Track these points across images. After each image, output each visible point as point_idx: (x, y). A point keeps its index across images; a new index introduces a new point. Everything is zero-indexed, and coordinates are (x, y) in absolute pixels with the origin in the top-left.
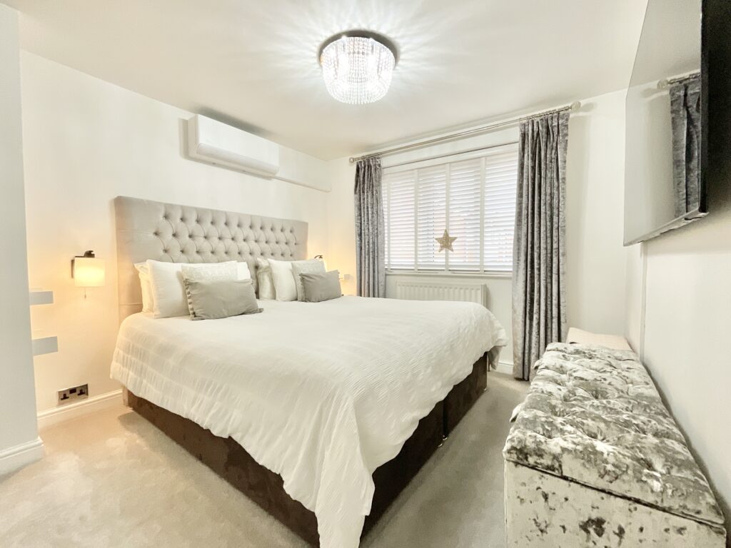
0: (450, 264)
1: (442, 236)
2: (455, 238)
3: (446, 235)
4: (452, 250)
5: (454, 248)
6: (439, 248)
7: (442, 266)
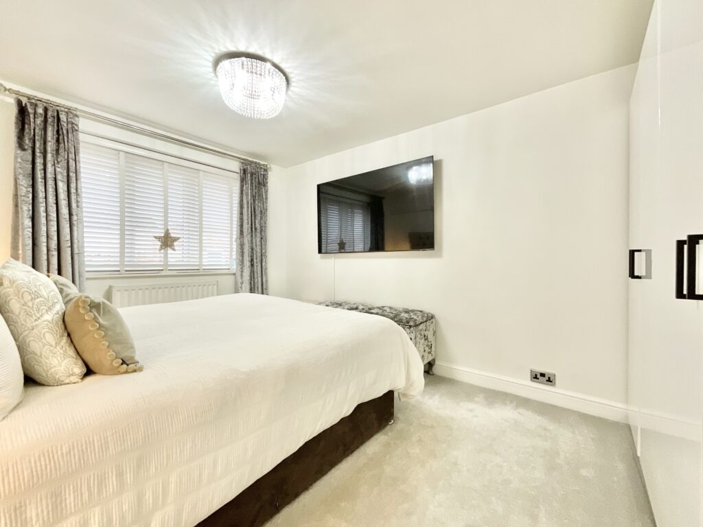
0: (169, 263)
1: (162, 235)
2: (179, 238)
3: (167, 235)
4: (174, 250)
5: (176, 248)
6: (158, 247)
7: (160, 265)
